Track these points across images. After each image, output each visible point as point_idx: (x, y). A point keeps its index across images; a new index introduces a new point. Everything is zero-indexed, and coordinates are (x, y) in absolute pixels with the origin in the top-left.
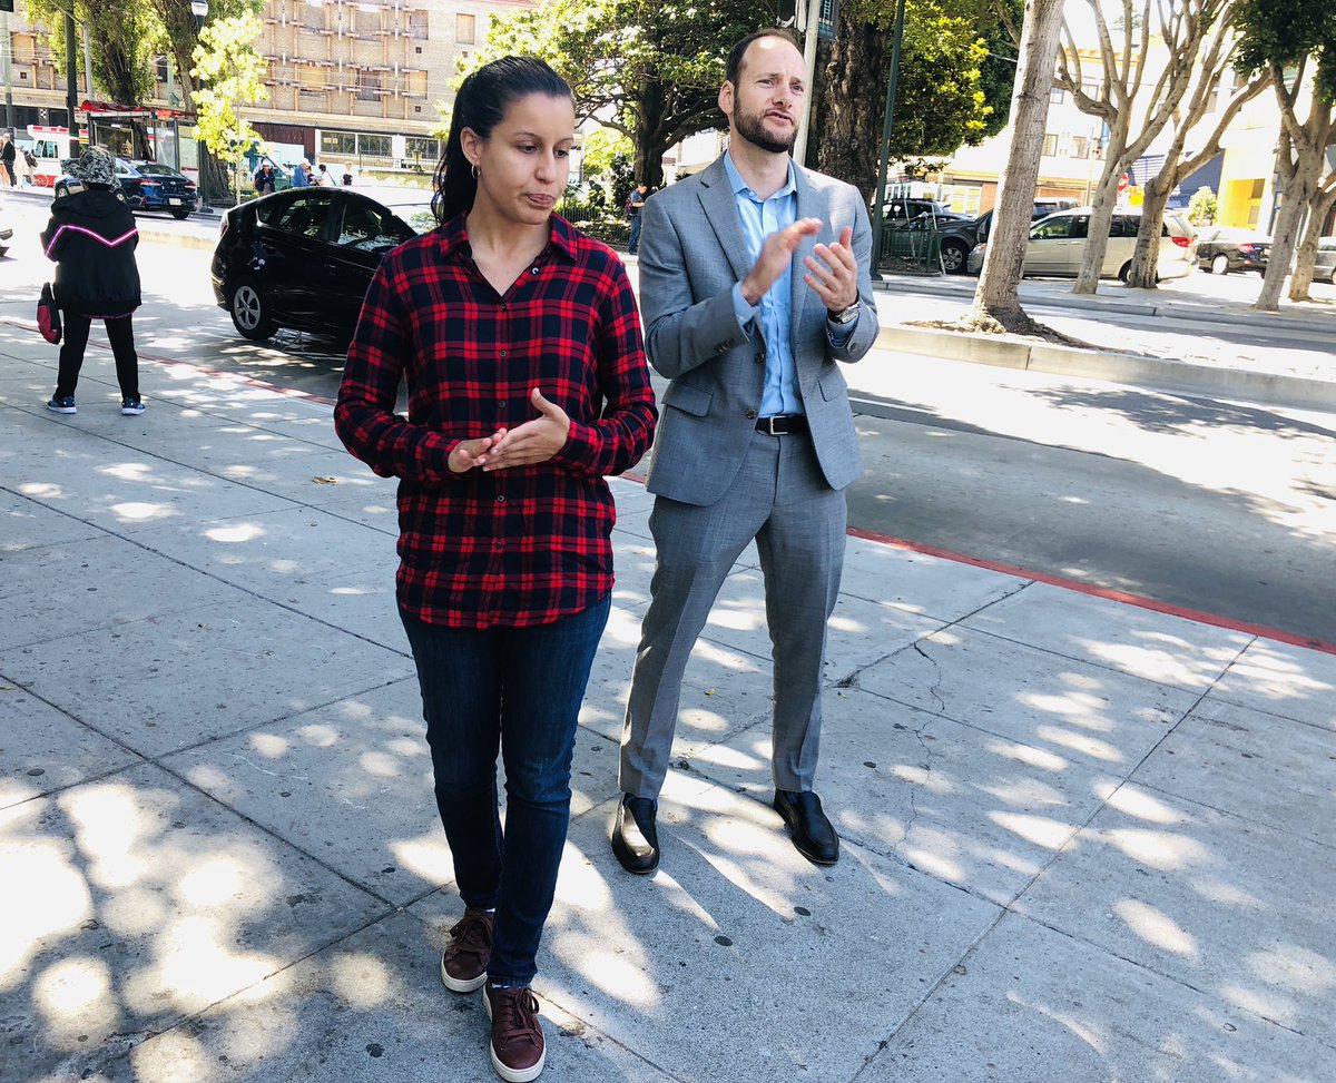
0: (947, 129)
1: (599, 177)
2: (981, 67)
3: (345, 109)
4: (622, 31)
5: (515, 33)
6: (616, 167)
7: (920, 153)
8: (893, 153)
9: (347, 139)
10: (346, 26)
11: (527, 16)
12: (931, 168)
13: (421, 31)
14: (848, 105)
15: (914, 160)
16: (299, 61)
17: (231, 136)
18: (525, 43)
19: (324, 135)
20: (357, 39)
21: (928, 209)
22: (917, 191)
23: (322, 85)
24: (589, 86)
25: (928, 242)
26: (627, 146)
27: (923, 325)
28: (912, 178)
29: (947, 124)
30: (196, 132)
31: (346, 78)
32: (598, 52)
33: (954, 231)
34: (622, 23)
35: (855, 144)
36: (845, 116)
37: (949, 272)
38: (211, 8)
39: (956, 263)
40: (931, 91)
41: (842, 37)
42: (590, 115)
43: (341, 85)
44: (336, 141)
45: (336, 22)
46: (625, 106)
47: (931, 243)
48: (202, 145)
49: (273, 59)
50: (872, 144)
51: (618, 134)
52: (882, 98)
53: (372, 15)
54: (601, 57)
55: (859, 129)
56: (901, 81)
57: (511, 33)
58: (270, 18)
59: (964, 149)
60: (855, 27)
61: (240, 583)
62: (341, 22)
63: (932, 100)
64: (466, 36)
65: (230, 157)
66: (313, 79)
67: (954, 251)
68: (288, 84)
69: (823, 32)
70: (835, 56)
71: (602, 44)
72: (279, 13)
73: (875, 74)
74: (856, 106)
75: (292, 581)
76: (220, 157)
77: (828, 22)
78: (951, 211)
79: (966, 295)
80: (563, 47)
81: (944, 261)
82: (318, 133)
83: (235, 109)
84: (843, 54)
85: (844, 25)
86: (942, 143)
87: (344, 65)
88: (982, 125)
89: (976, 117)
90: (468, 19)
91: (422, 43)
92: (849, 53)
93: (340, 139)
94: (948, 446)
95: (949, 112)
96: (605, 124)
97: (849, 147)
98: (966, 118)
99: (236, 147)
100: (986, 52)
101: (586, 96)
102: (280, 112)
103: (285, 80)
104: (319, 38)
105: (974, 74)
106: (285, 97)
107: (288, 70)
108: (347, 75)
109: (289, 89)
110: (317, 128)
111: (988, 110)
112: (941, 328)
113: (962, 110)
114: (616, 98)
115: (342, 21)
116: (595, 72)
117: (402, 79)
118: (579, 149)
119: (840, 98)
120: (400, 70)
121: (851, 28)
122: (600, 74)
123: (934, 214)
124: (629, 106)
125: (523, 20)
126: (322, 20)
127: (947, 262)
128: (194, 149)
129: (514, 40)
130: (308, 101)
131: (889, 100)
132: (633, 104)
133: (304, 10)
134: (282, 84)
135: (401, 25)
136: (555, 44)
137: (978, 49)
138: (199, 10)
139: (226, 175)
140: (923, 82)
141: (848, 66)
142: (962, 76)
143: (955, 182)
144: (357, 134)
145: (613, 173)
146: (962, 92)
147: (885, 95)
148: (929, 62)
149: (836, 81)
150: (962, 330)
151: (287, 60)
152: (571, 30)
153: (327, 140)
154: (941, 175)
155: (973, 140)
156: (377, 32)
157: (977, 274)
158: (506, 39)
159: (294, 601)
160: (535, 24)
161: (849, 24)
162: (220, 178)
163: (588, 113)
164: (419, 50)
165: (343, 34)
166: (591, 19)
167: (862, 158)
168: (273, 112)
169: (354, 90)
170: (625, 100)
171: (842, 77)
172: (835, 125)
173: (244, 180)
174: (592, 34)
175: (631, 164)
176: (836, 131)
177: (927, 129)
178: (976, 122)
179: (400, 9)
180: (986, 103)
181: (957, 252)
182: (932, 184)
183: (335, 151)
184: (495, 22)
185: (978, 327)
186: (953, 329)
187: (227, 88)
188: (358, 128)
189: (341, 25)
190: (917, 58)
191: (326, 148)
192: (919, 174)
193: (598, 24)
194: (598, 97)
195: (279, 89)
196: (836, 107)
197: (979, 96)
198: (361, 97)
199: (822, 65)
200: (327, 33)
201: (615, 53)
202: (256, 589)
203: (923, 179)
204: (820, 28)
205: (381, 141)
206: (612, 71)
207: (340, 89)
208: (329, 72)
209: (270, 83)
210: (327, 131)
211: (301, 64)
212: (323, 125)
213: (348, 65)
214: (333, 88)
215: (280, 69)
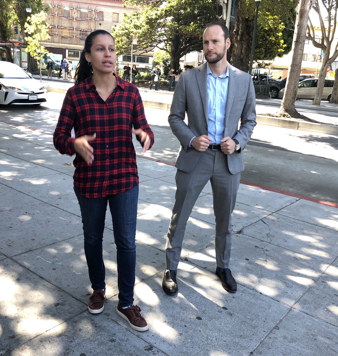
0: (272, 52)
1: (159, 66)
2: (282, 32)
3: (76, 43)
4: (167, 18)
5: (132, 19)
6: (164, 63)
7: (263, 59)
8: (254, 59)
9: (76, 53)
10: (77, 16)
11: (136, 14)
12: (266, 65)
13: (101, 18)
14: (240, 44)
15: (261, 61)
16: (61, 27)
17: (38, 51)
18: (135, 22)
19: (69, 51)
20: (80, 20)
21: (266, 77)
22: (262, 71)
23: (68, 35)
24: (156, 37)
25: (266, 88)
26: (168, 56)
27: (264, 115)
28: (260, 67)
29: (272, 50)
30: (26, 50)
31: (76, 33)
32: (159, 25)
33: (274, 84)
34: (166, 16)
35: (242, 56)
36: (239, 47)
37: (273, 98)
38: (32, 10)
39: (275, 95)
40: (266, 39)
41: (238, 22)
42: (156, 46)
43: (75, 35)
44: (73, 53)
45: (73, 15)
46: (167, 43)
47: (266, 89)
48: (29, 54)
49: (52, 26)
50: (247, 56)
51: (165, 52)
52: (251, 41)
53: (85, 13)
54: (160, 27)
55: (243, 51)
56: (257, 36)
57: (131, 19)
58: (52, 13)
59: (277, 58)
60: (242, 19)
61: (40, 198)
62: (75, 15)
63: (267, 42)
64: (116, 20)
65: (38, 58)
66: (66, 33)
67: (274, 91)
68: (57, 35)
69: (232, 20)
70: (236, 28)
71: (160, 23)
72: (55, 12)
73: (248, 34)
74: (242, 44)
75: (57, 198)
76: (35, 58)
77: (233, 17)
78: (273, 78)
79: (278, 105)
80: (147, 23)
81: (271, 94)
82: (67, 51)
83: (40, 43)
84: (238, 27)
85: (238, 18)
86: (270, 56)
87: (76, 29)
88: (283, 51)
89: (281, 48)
90: (116, 15)
91: (101, 22)
92: (240, 27)
93: (74, 52)
95: (272, 46)
96: (161, 49)
97: (240, 57)
98: (278, 48)
99: (40, 55)
100: (284, 27)
101: (155, 40)
102: (55, 44)
103: (56, 33)
104: (68, 20)
105: (280, 34)
106: (56, 39)
107: (58, 30)
109: (58, 37)
110: (67, 49)
111: (285, 46)
112: (270, 116)
113: (276, 46)
114: (165, 40)
116: (158, 32)
118: (153, 57)
119: (237, 41)
121: (241, 19)
123: (267, 79)
124: (169, 43)
125: (134, 15)
126: (69, 14)
127: (272, 95)
128: (26, 55)
129: (131, 21)
130: (64, 40)
131: (253, 42)
132: (170, 42)
133: (63, 11)
134: (55, 35)
135: (94, 16)
136: (145, 22)
137: (282, 26)
138: (29, 10)
139: (37, 64)
140: (264, 36)
141: (240, 31)
142: (276, 34)
143: (274, 69)
144: (80, 51)
145: (163, 65)
146: (276, 40)
147: (252, 41)
148: (266, 30)
149: (236, 36)
150: (277, 117)
151: (57, 27)
152: (150, 17)
153: (70, 53)
154: (270, 67)
155: (280, 55)
156: (87, 18)
157: (282, 99)
158: (129, 21)
159: (58, 205)
160: (138, 17)
161: (240, 18)
162: (35, 65)
164: (100, 24)
165: (76, 19)
166: (156, 14)
167: (244, 61)
168: (52, 44)
169: (79, 37)
170: (167, 41)
171: (238, 35)
172: (236, 50)
173: (43, 66)
174: (156, 19)
175: (169, 62)
176: (236, 52)
177: (266, 51)
178: (281, 49)
179: (94, 11)
180: (284, 44)
181: (275, 91)
182: (267, 69)
183: (73, 56)
184: (125, 15)
185: (282, 116)
186: (274, 116)
187: (37, 36)
188: (80, 49)
189: (75, 16)
190: (262, 28)
191: (69, 55)
192: (262, 66)
193: (159, 16)
194: (159, 40)
196: (236, 44)
197: (282, 41)
198: (81, 39)
199: (231, 31)
200: (70, 18)
201: (164, 26)
202: (45, 200)
203: (264, 68)
204: (231, 19)
206: (163, 32)
207: (75, 36)
208: (71, 31)
209: (51, 34)
210: (70, 50)
211: (62, 28)
212: (69, 48)
213: (77, 29)
214: (72, 36)
215: (55, 30)
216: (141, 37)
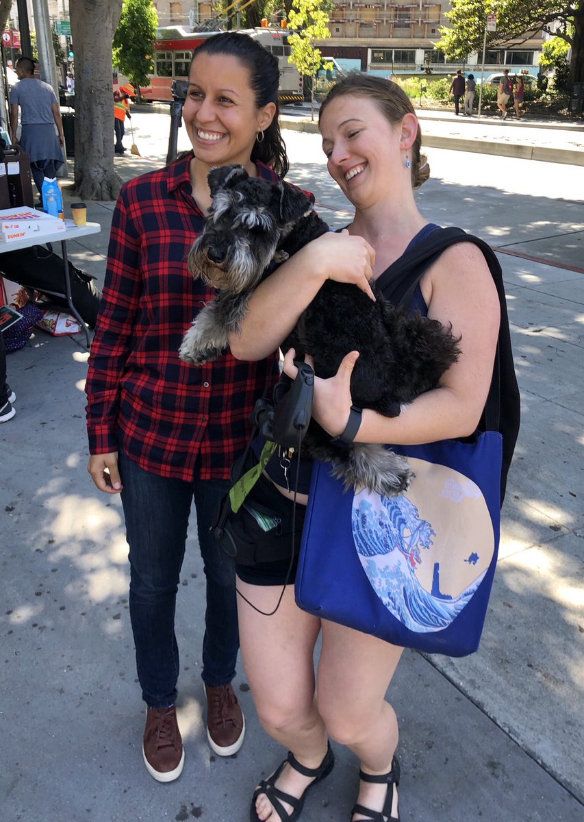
3: (387, 34)
9: (388, 54)
16: (360, 5)
17: (309, 60)
19: (373, 52)
23: (373, 20)
24: (540, 10)
26: (567, 48)
30: (289, 59)
31: (388, 14)
43: (385, 19)
44: (381, 55)
46: (566, 21)
49: (344, 5)
66: (369, 16)
68: (353, 21)
82: (370, 51)
87: (387, 6)
93: (384, 53)
96: (553, 34)
99: (312, 67)
101: (539, 17)
102: (348, 39)
103: (351, 18)
106: (351, 29)
107: (354, 12)
108: (388, 13)
109: (354, 24)
110: (370, 48)
117: (424, 13)
120: (423, 6)
124: (569, 21)
130: (365, 31)
134: (349, 21)
144: (393, 50)
151: (353, 5)
153: (376, 55)
163: (540, 27)
168: (343, 39)
169: (393, 22)
175: (569, 60)
183: (381, 61)
188: (395, 46)
191: (374, 60)
195: (348, 24)
198: (396, 26)
205: (409, 53)
207: (385, 22)
208: (378, 13)
209: (341, 21)
210: (376, 49)
211: (362, 7)
212: (373, 46)
213: (390, 5)
214: (380, 21)
215: (348, 12)
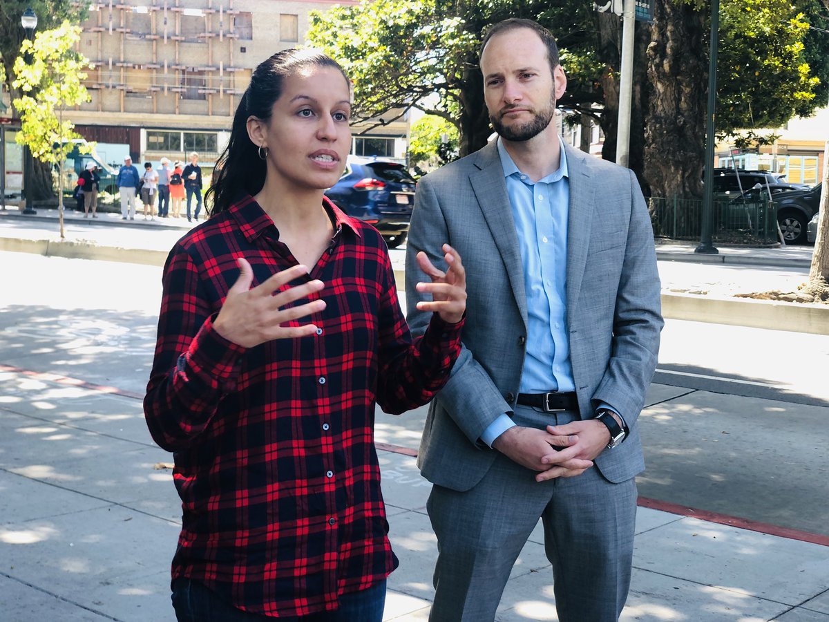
0: (775, 102)
1: (426, 163)
2: (805, 42)
3: (170, 108)
4: (442, 23)
5: (336, 29)
6: (441, 153)
7: (750, 125)
8: (722, 127)
9: (173, 138)
10: (171, 30)
11: (348, 13)
12: (762, 141)
13: (245, 32)
14: (671, 83)
15: (743, 133)
16: (125, 65)
17: (54, 138)
18: (347, 39)
19: (149, 134)
20: (182, 41)
21: (762, 180)
22: (751, 163)
23: (147, 86)
24: (411, 77)
25: (764, 213)
26: (452, 133)
27: (760, 297)
28: (745, 151)
29: (775, 97)
30: (19, 136)
31: (170, 79)
32: (418, 45)
33: (791, 201)
34: (440, 15)
35: (681, 120)
36: (668, 94)
37: (789, 243)
38: (40, 20)
39: (795, 234)
40: (755, 66)
41: (661, 19)
42: (414, 104)
43: (166, 86)
44: (161, 139)
45: (162, 27)
46: (447, 94)
47: (766, 216)
48: (27, 150)
49: (99, 64)
50: (698, 119)
51: (441, 121)
52: (705, 74)
53: (197, 18)
54: (422, 48)
55: (683, 105)
56: (724, 58)
57: (333, 29)
58: (97, 26)
59: (795, 120)
60: (673, 9)
62: (166, 27)
63: (757, 74)
64: (290, 35)
65: (53, 159)
66: (139, 81)
67: (792, 222)
68: (114, 87)
69: (641, 15)
70: (655, 37)
71: (423, 37)
72: (106, 21)
73: (697, 51)
74: (679, 83)
75: (97, 582)
76: (43, 160)
77: (644, 5)
78: (786, 181)
79: (803, 265)
80: (383, 41)
81: (783, 232)
82: (143, 133)
83: (58, 113)
84: (662, 33)
85: (661, 7)
86: (772, 115)
87: (169, 67)
88: (810, 96)
89: (804, 88)
90: (291, 19)
91: (246, 43)
92: (669, 34)
93: (166, 136)
94: (791, 421)
95: (775, 85)
96: (429, 112)
97: (674, 123)
98: (793, 90)
99: (59, 150)
100: (806, 26)
101: (410, 86)
102: (106, 114)
103: (111, 83)
104: (145, 43)
105: (798, 47)
106: (111, 99)
107: (115, 74)
108: (172, 76)
109: (114, 91)
110: (143, 127)
111: (815, 81)
112: (779, 299)
113: (788, 83)
114: (439, 86)
115: (167, 25)
116: (417, 63)
117: (226, 78)
118: (405, 136)
119: (662, 76)
120: (224, 69)
121: (668, 10)
122: (422, 65)
123: (768, 185)
124: (452, 94)
125: (344, 18)
126: (148, 25)
127: (787, 233)
128: (20, 153)
129: (335, 35)
130: (133, 103)
131: (711, 76)
132: (456, 92)
133: (131, 18)
134: (108, 87)
135: (225, 27)
136: (375, 38)
137: (799, 24)
138: (28, 22)
139: (50, 177)
140: (745, 58)
141: (668, 46)
142: (785, 50)
143: (790, 152)
144: (182, 133)
145: (440, 159)
146: (786, 65)
147: (708, 71)
148: (750, 38)
149: (657, 61)
150: (800, 300)
151: (114, 64)
152: (390, 23)
153: (152, 139)
154: (775, 148)
155: (804, 111)
156: (202, 35)
157: (812, 244)
158: (327, 35)
159: (98, 603)
160: (355, 21)
161: (666, 6)
162: (44, 180)
163: (412, 102)
164: (243, 50)
165: (169, 38)
166: (410, 12)
167: (689, 133)
168: (99, 114)
169: (179, 90)
170: (447, 88)
171: (663, 56)
172: (659, 103)
173: (69, 181)
174: (411, 27)
175: (457, 149)
176: (660, 108)
177: (755, 102)
178: (804, 93)
179: (224, 12)
180: (812, 75)
181: (796, 223)
182: (766, 155)
183: (161, 148)
184: (316, 21)
185: (817, 297)
186: (791, 300)
187: (51, 95)
188: (183, 126)
189: (166, 30)
190: (737, 36)
191: (151, 146)
192: (750, 146)
193: (418, 17)
194: (419, 87)
195: (106, 92)
196: (659, 86)
197: (804, 68)
198: (186, 97)
199: (642, 46)
200: (153, 37)
201: (434, 46)
203: (756, 151)
204: (637, 11)
205: (207, 138)
206: (433, 62)
207: (166, 90)
208: (154, 74)
209: (94, 87)
210: (152, 130)
211: (127, 67)
212: (149, 125)
213: (173, 67)
214: (158, 89)
215: (106, 73)
216: (368, 82)
